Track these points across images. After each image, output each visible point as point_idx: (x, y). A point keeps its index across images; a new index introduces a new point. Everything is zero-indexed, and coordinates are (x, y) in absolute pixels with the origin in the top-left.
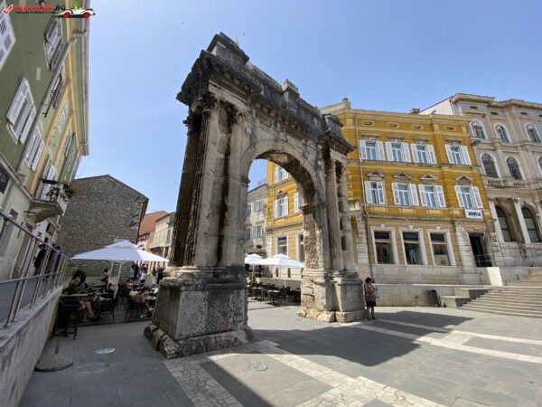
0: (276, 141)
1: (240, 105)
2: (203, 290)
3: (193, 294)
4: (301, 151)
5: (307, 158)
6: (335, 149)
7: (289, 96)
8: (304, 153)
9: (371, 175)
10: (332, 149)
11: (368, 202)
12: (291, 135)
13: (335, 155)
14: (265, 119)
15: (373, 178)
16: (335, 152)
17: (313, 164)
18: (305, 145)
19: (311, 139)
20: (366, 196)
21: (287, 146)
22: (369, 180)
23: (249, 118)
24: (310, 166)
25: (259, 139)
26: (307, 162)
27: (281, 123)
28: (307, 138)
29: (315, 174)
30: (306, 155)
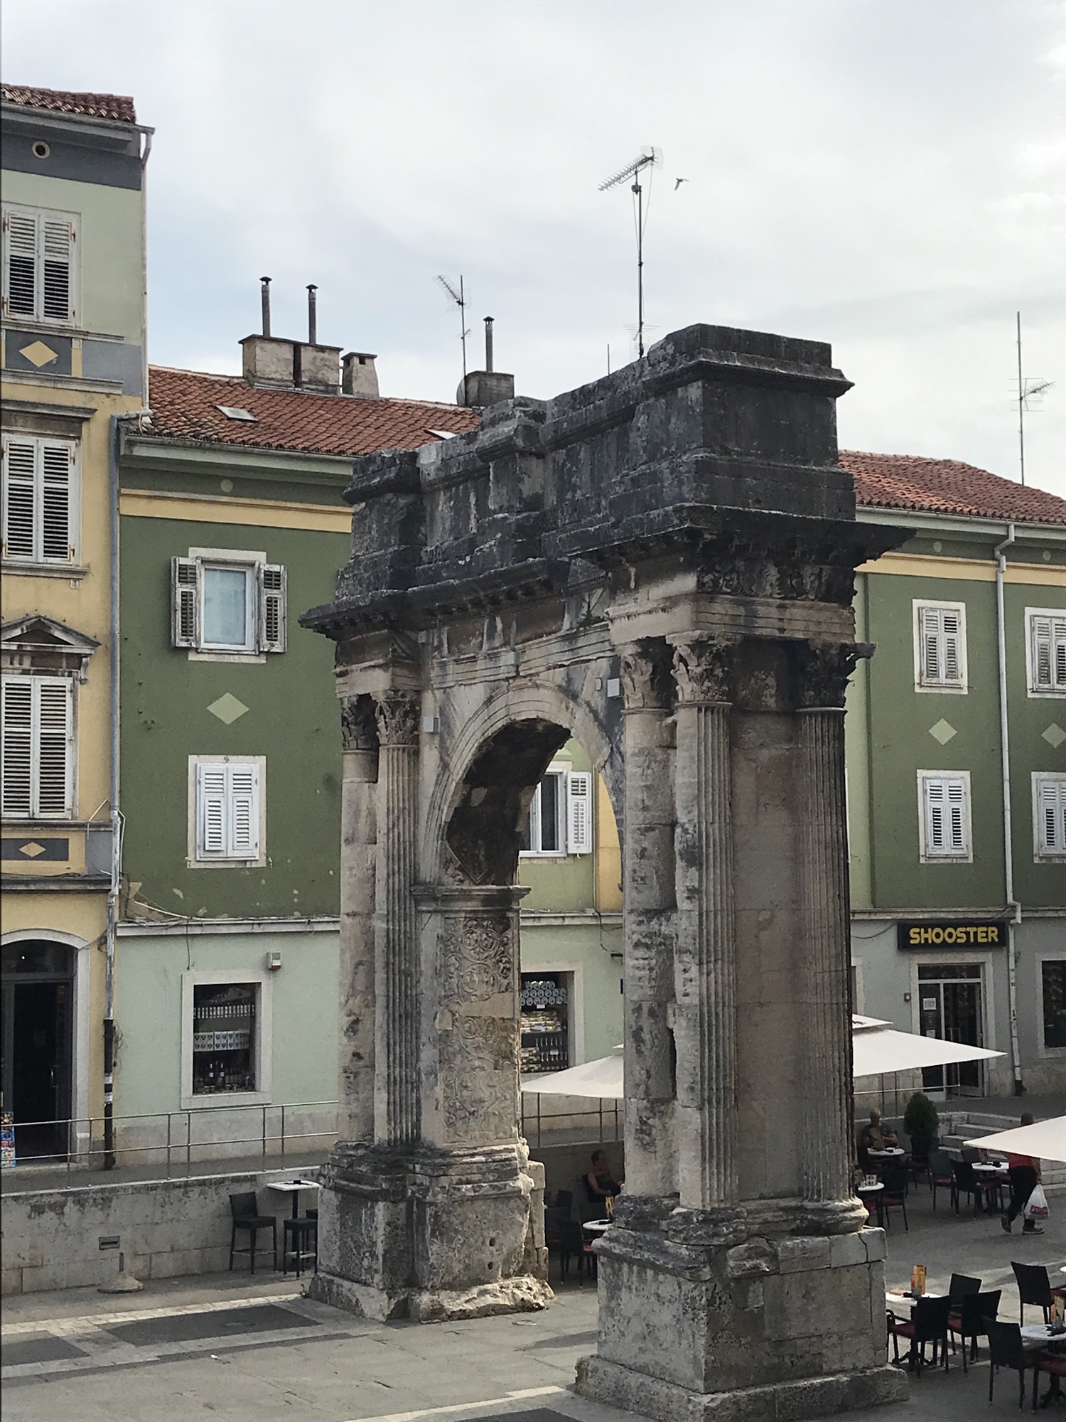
4: (560, 675)
5: (575, 697)
6: (632, 585)
7: (497, 480)
8: (569, 680)
10: (619, 598)
12: (530, 631)
13: (627, 620)
14: (467, 637)
16: (631, 607)
17: (600, 703)
18: (571, 637)
19: (590, 588)
21: (518, 696)
23: (434, 675)
24: (591, 728)
25: (457, 729)
26: (578, 716)
27: (499, 607)
28: (579, 595)
29: (605, 751)
30: (577, 683)
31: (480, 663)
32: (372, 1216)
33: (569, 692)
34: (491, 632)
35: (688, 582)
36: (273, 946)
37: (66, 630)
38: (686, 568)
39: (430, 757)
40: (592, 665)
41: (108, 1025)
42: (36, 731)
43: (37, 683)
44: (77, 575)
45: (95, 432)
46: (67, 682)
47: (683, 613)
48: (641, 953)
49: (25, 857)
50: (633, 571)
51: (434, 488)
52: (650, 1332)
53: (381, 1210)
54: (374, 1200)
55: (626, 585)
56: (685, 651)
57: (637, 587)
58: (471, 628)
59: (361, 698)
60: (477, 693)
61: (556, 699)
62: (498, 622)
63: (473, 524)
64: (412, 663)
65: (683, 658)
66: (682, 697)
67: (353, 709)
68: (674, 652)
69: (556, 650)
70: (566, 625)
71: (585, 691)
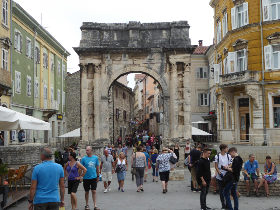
0: (125, 67)
4: (146, 65)
5: (151, 69)
6: (175, 54)
7: (133, 33)
8: (149, 66)
9: (272, 38)
10: (172, 55)
11: (266, 68)
12: (137, 58)
13: (174, 59)
14: (117, 57)
15: (274, 41)
16: (175, 57)
17: (158, 70)
18: (150, 59)
19: (155, 53)
20: (264, 62)
21: (133, 67)
22: (270, 43)
23: (106, 61)
24: (155, 73)
25: (113, 71)
26: (152, 71)
27: (129, 53)
28: (152, 53)
29: (159, 77)
30: (151, 66)
31: (122, 62)
32: (100, 151)
33: (149, 68)
34: (125, 56)
35: (189, 55)
36: (22, 110)
37: (9, 41)
38: (189, 53)
40: (156, 64)
42: (5, 61)
44: (8, 29)
46: (8, 51)
50: (175, 52)
54: (100, 148)
55: (174, 54)
56: (188, 64)
57: (176, 54)
58: (117, 55)
59: (89, 64)
60: (122, 66)
61: (145, 68)
62: (127, 55)
63: (115, 38)
64: (102, 59)
65: (187, 65)
66: (186, 70)
67: (86, 65)
68: (185, 64)
69: (145, 61)
70: (148, 57)
71: (154, 68)
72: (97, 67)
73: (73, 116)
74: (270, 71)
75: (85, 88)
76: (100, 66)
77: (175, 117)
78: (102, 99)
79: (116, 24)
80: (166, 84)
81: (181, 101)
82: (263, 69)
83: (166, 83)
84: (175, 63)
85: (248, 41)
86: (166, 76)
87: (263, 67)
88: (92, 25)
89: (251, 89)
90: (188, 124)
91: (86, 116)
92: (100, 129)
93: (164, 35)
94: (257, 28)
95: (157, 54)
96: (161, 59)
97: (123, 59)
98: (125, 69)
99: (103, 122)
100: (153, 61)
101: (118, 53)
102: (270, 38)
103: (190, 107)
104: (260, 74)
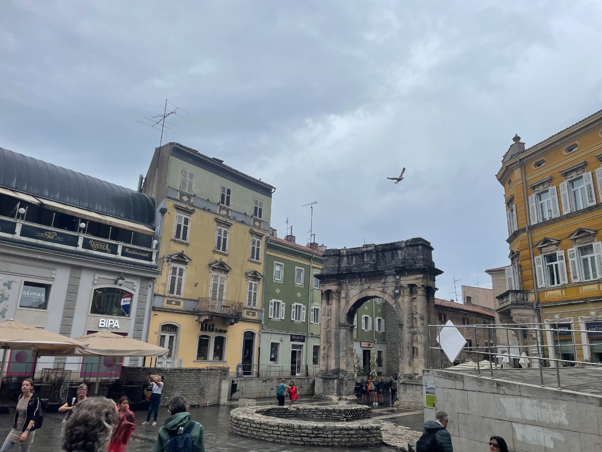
1: (333, 288)
2: (322, 378)
3: (318, 379)
4: (381, 289)
5: (385, 293)
7: (367, 256)
8: (383, 290)
9: (541, 246)
10: (403, 277)
11: (539, 286)
12: (373, 281)
13: (406, 281)
14: (354, 281)
15: (545, 249)
16: (407, 279)
17: (392, 294)
18: (384, 283)
19: (389, 275)
20: (536, 278)
21: (369, 292)
22: (541, 253)
23: (345, 287)
24: (389, 298)
25: (351, 297)
26: (386, 296)
27: (364, 277)
28: (386, 276)
29: (394, 302)
30: (386, 290)
31: (358, 286)
32: (333, 382)
33: (384, 292)
34: (361, 281)
35: (421, 276)
36: (282, 336)
37: (259, 273)
38: (421, 273)
39: (343, 302)
40: (390, 288)
41: (259, 348)
42: (253, 292)
43: (254, 282)
44: (260, 264)
45: (264, 238)
46: (257, 283)
47: (420, 281)
48: (409, 334)
49: (249, 315)
50: (407, 273)
51: (344, 256)
52: (415, 396)
53: (336, 381)
54: (334, 379)
55: (405, 275)
56: (420, 286)
57: (408, 276)
58: (355, 280)
59: (328, 290)
60: (358, 291)
61: (379, 293)
62: (363, 279)
63: (354, 263)
64: (340, 285)
65: (419, 288)
66: (419, 294)
67: (325, 292)
68: (417, 286)
69: (380, 285)
70: (383, 281)
71: (388, 292)
72: (334, 293)
73: (392, 344)
74: (544, 290)
75: (323, 315)
76: (337, 292)
77: (407, 349)
78: (340, 326)
79: (355, 249)
80: (401, 310)
81: (415, 330)
82: (535, 288)
83: (400, 308)
84: (407, 285)
85: (519, 252)
86: (400, 300)
87: (535, 285)
88: (332, 252)
89: (518, 314)
90: (421, 357)
91: (325, 344)
92: (336, 358)
93: (399, 255)
94: (526, 234)
95: (391, 276)
96: (395, 282)
97: (359, 283)
98: (361, 294)
99: (341, 351)
100: (387, 285)
101: (355, 278)
102: (539, 246)
103: (423, 337)
104: (534, 294)
